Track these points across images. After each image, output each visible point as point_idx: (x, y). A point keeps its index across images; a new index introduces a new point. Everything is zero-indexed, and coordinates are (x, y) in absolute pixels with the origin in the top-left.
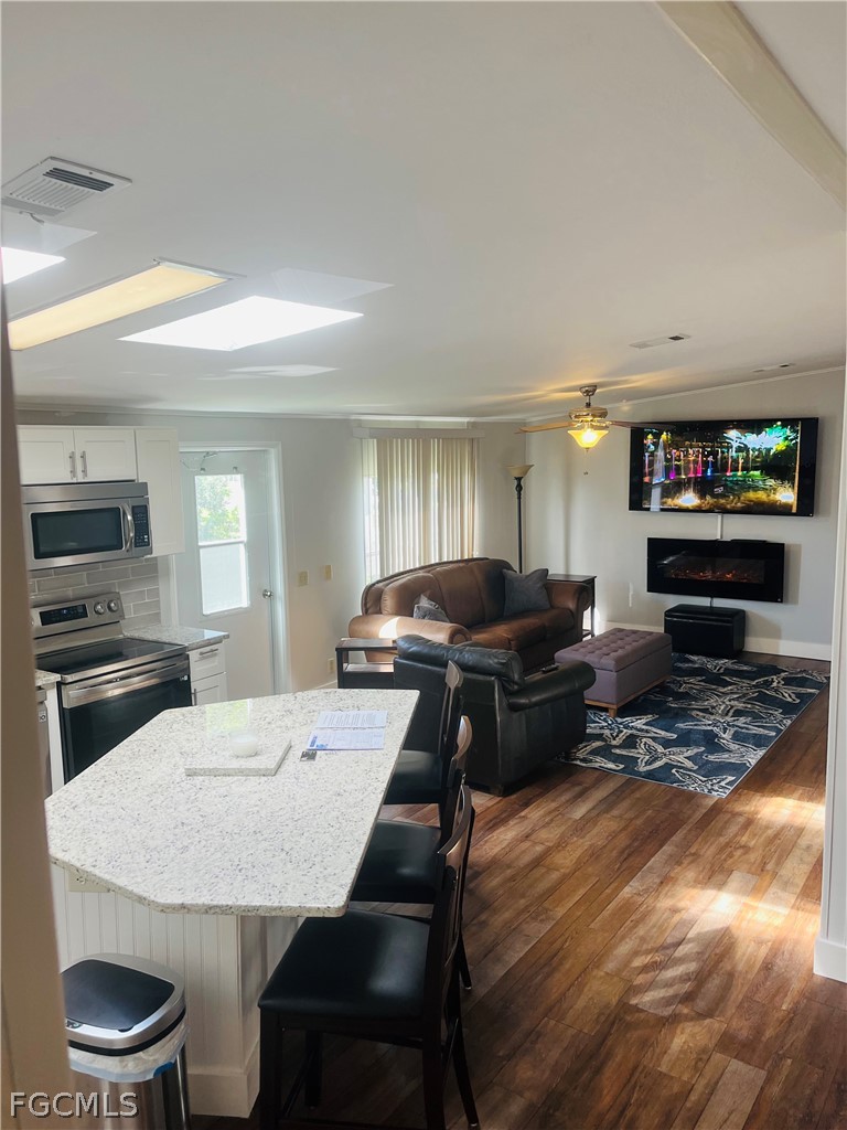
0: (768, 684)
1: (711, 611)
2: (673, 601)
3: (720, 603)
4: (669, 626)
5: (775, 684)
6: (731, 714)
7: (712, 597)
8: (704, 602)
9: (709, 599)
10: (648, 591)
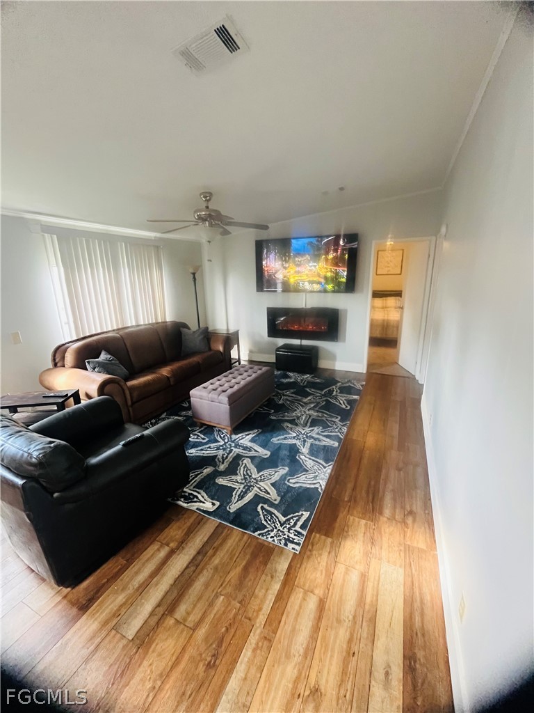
0: (331, 392)
1: (301, 348)
2: (281, 342)
3: (306, 342)
4: (278, 357)
5: (335, 393)
6: (309, 424)
7: (301, 339)
8: (296, 342)
9: (299, 341)
10: (268, 336)
